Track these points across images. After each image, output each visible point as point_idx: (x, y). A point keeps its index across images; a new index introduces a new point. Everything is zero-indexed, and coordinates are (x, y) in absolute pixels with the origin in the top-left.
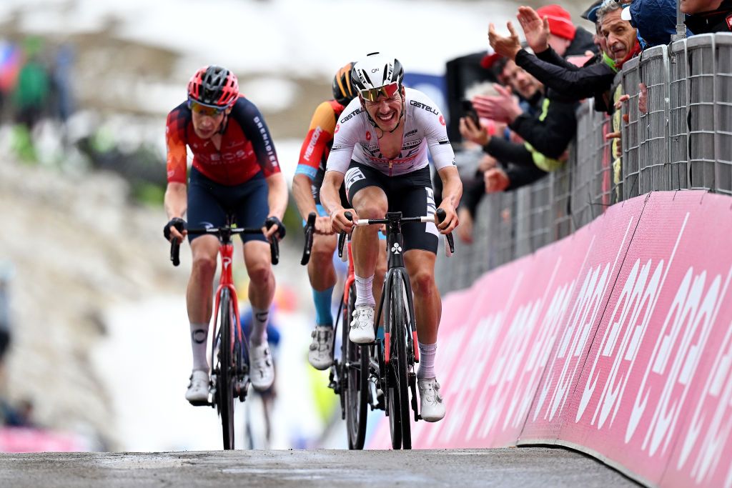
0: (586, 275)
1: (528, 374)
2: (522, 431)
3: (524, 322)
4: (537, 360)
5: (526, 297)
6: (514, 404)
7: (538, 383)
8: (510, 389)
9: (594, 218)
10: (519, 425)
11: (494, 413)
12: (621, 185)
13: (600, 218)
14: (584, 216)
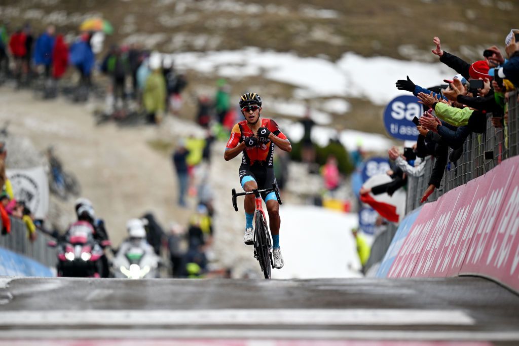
0: (491, 194)
1: (464, 241)
2: (461, 269)
3: (461, 216)
4: (468, 234)
5: (462, 205)
6: (457, 256)
7: (468, 246)
8: (455, 249)
9: (495, 166)
10: (460, 266)
11: (447, 260)
12: (508, 150)
13: (498, 166)
14: (490, 165)
